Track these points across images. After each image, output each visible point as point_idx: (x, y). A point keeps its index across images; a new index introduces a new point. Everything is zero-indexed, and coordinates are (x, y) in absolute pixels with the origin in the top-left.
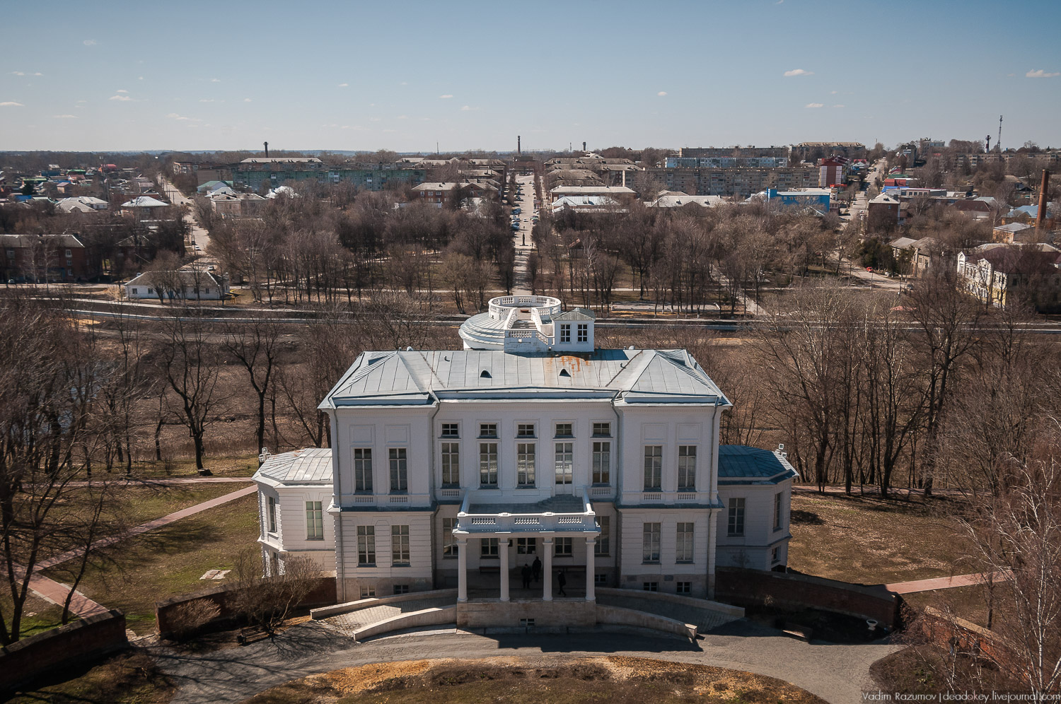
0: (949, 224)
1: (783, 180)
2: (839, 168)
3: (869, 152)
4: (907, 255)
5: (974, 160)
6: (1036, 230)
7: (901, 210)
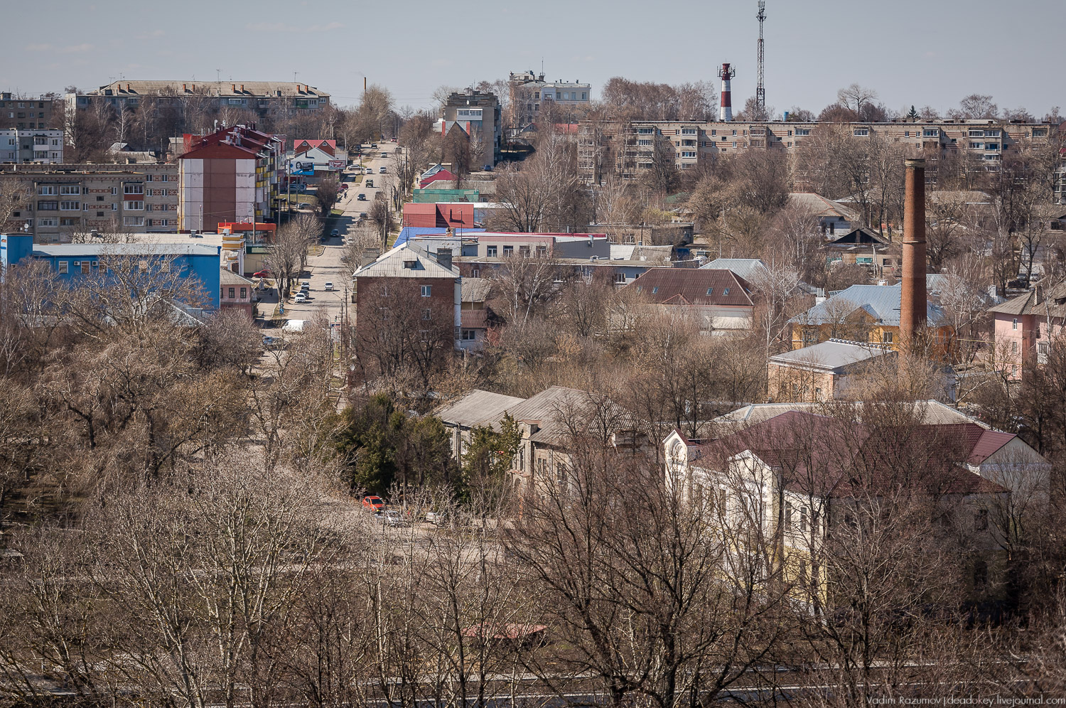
0: (625, 348)
1: (54, 205)
2: (245, 166)
3: (341, 117)
4: (493, 448)
5: (689, 142)
6: (903, 360)
7: (465, 305)
